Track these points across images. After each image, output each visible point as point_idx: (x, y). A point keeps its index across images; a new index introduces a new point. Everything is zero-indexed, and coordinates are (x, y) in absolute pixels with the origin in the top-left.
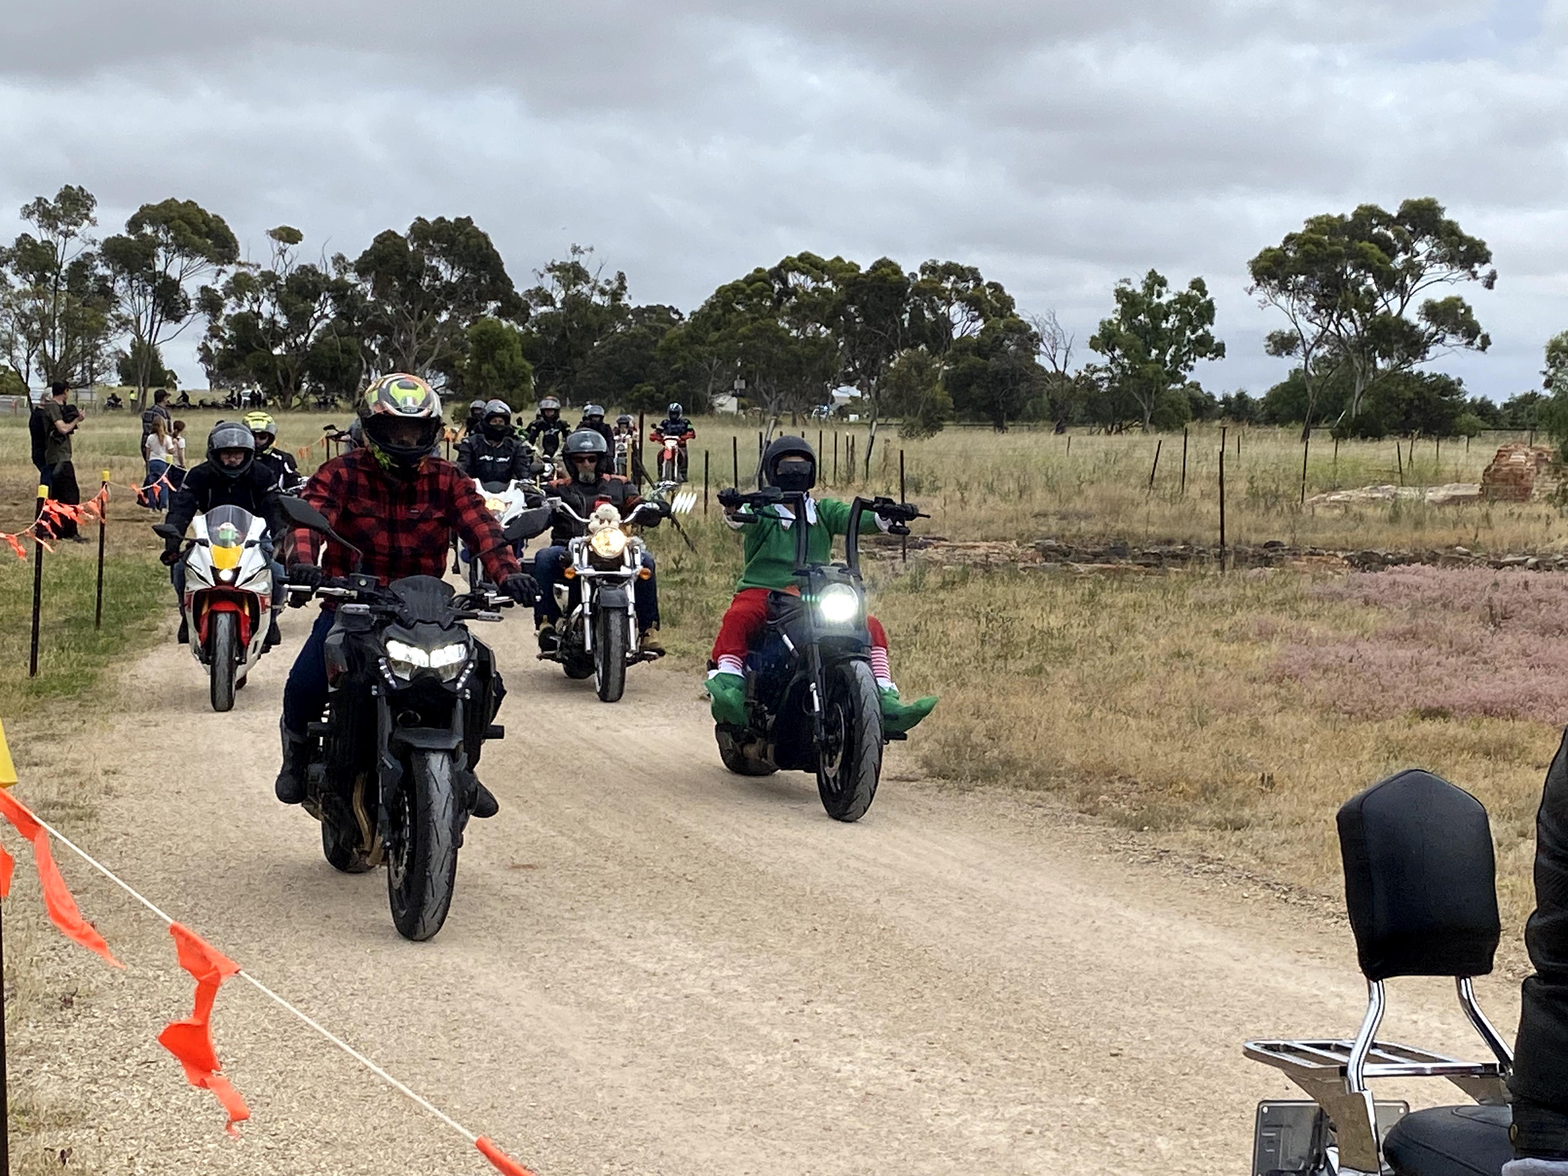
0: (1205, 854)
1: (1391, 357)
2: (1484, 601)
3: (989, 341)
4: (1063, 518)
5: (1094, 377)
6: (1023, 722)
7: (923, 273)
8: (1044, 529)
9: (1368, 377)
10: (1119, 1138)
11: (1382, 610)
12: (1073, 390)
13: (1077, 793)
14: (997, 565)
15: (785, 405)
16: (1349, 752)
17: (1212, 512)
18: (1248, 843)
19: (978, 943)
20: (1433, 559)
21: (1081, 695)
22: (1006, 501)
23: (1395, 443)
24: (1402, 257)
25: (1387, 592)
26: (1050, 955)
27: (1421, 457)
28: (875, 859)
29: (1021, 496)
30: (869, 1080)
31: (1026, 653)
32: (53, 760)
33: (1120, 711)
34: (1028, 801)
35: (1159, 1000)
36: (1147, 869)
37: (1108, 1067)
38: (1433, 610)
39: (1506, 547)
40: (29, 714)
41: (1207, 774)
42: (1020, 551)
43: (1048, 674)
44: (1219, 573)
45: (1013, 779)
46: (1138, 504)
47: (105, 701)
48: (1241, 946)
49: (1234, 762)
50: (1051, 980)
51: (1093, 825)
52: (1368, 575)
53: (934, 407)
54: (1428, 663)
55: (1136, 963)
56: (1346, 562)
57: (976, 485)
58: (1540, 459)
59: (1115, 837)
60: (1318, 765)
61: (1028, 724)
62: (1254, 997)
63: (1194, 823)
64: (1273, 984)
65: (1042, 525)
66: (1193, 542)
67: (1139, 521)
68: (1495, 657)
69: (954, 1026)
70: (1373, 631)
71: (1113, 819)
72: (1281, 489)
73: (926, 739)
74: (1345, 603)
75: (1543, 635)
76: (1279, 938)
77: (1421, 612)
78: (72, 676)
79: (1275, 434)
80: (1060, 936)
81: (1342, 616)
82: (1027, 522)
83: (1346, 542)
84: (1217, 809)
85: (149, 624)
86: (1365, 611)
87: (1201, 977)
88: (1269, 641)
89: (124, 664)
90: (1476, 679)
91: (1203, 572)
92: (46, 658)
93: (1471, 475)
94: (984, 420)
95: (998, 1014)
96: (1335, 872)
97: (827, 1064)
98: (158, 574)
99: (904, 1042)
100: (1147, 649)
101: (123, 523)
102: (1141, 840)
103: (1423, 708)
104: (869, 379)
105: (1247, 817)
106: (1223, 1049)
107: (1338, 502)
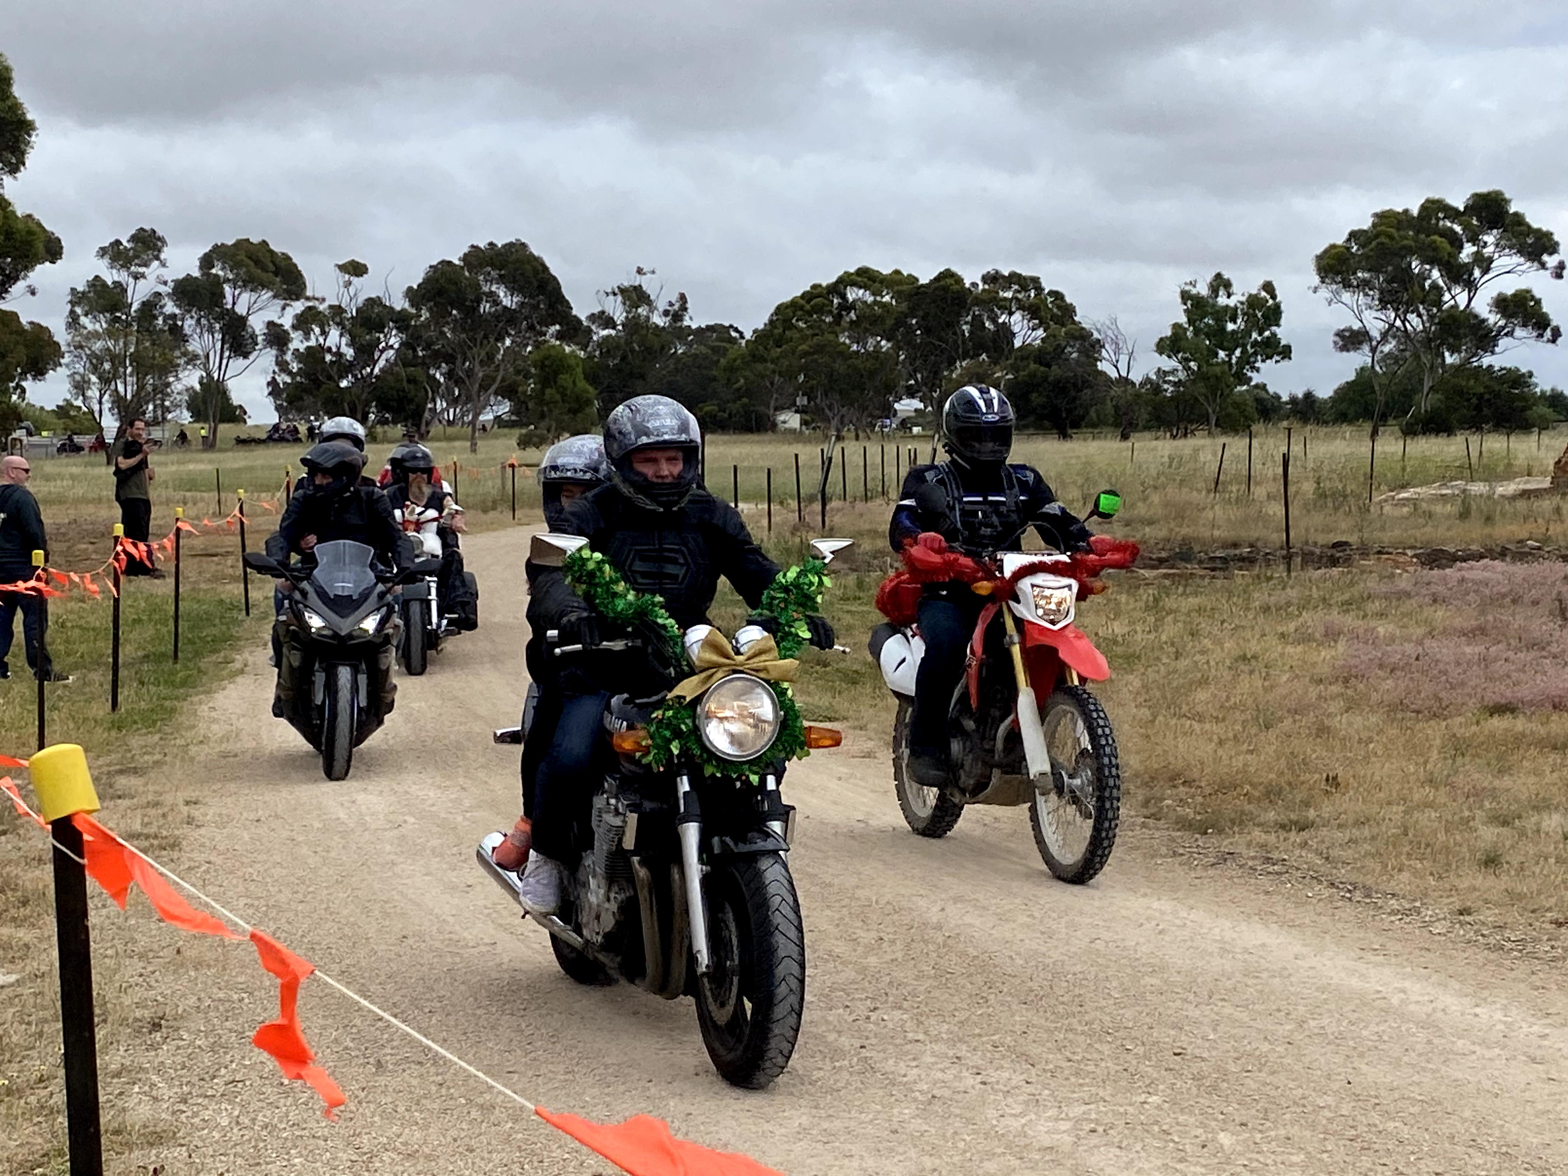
0: (1270, 855)
1: (1460, 353)
2: (1553, 596)
3: (1050, 349)
4: (1127, 525)
5: (1161, 381)
7: (985, 283)
9: (1436, 372)
10: (1183, 1134)
11: (1450, 607)
12: (1138, 395)
13: (1141, 797)
15: (847, 420)
16: (1415, 750)
17: (1276, 514)
18: (1313, 843)
19: (1043, 949)
20: (1503, 554)
21: (1145, 701)
23: (1463, 438)
24: (1469, 250)
25: (1454, 589)
26: (1113, 959)
27: (1490, 451)
30: (934, 1084)
32: (136, 791)
33: (1185, 716)
35: (1223, 1000)
36: (1212, 872)
37: (1172, 1066)
38: (1501, 606)
40: (111, 748)
41: (1272, 776)
43: (1112, 680)
44: (1285, 574)
46: (1204, 509)
47: (183, 733)
48: (1304, 945)
49: (1298, 764)
50: (1115, 984)
51: (1158, 829)
52: (1436, 572)
54: (1496, 660)
55: (1200, 964)
56: (1414, 560)
59: (1179, 841)
60: (1383, 765)
62: (1316, 994)
63: (1259, 825)
64: (1335, 981)
66: (1259, 544)
67: (1204, 525)
69: (1019, 1029)
70: (1441, 628)
71: (1177, 823)
72: (1349, 489)
74: (1413, 601)
76: (1343, 937)
77: (1490, 608)
78: (152, 710)
79: (1344, 433)
80: (1123, 940)
81: (1409, 615)
83: (1416, 541)
84: (1282, 810)
85: (225, 657)
86: (1433, 608)
87: (1265, 975)
88: (1336, 642)
89: (202, 696)
90: (1545, 673)
91: (1269, 574)
92: (126, 693)
93: (1542, 469)
94: (1048, 429)
95: (1062, 1017)
96: (1400, 870)
97: (893, 1069)
98: (233, 607)
99: (969, 1046)
100: (1213, 653)
101: (198, 558)
102: (1205, 843)
103: (1491, 704)
104: (931, 392)
105: (1311, 818)
106: (1285, 1046)
107: (1405, 499)
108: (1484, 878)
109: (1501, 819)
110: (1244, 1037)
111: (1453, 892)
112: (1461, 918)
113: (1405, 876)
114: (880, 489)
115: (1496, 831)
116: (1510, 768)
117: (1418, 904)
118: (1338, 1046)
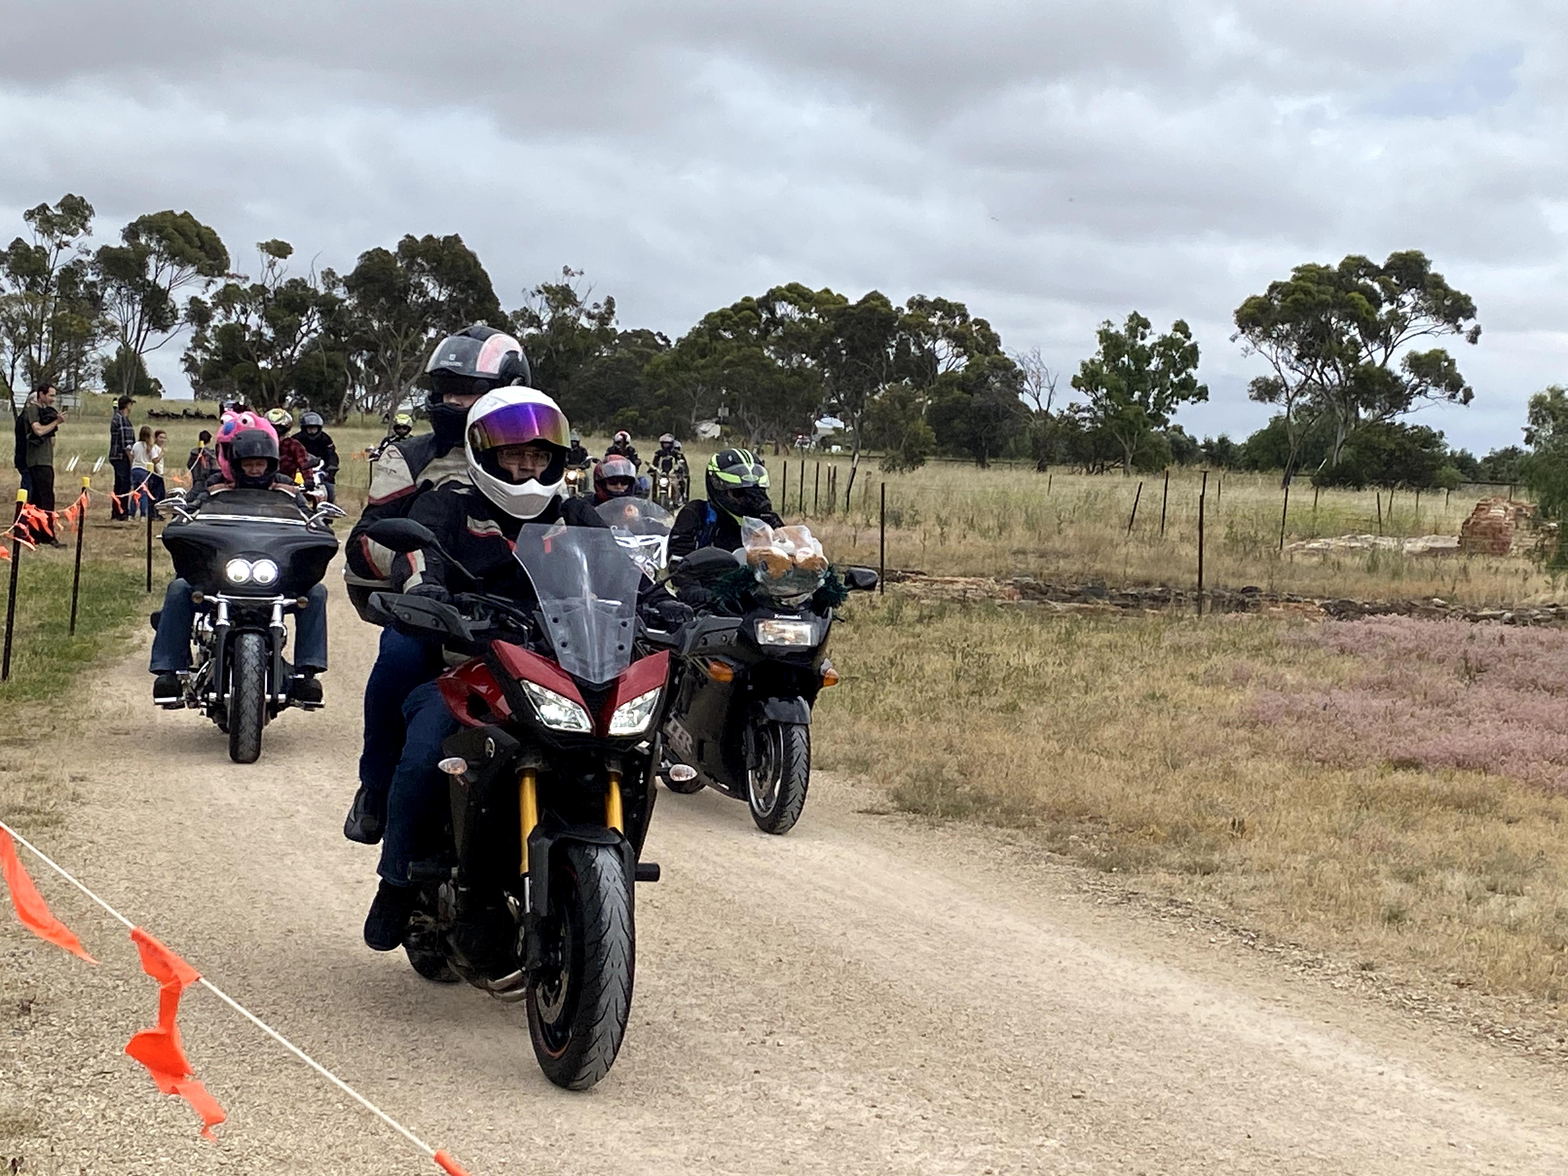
0: (1174, 897)
1: (1374, 408)
2: (1459, 654)
3: (973, 377)
4: (1042, 556)
5: (1077, 417)
6: (995, 758)
7: (910, 308)
8: (1023, 566)
9: (1350, 426)
11: (1358, 659)
12: (1055, 430)
13: (1047, 832)
14: (975, 601)
15: (768, 434)
16: (1320, 799)
17: (1190, 555)
18: (1218, 887)
19: (944, 981)
20: (1409, 609)
21: (1054, 733)
22: (986, 538)
23: (1375, 493)
24: (1386, 307)
25: (1363, 641)
26: (1015, 994)
27: (1400, 507)
28: (842, 891)
29: (1000, 533)
30: (828, 1114)
31: (1001, 689)
32: (21, 764)
33: (1093, 750)
34: (998, 838)
35: (1123, 1043)
36: (1115, 911)
37: (1070, 1109)
38: (1409, 661)
39: (1483, 602)
41: (1177, 817)
42: (997, 587)
43: (1022, 711)
44: (1196, 616)
45: (983, 815)
46: (1117, 545)
47: (75, 706)
48: (1206, 992)
49: (1205, 806)
50: (1015, 1020)
51: (1062, 864)
52: (1345, 625)
53: (917, 440)
54: (1402, 713)
55: (1101, 1005)
56: (1322, 610)
57: (956, 520)
58: (1519, 514)
59: (1084, 877)
60: (1289, 813)
61: (1000, 760)
62: (1218, 1042)
63: (1165, 866)
64: (1236, 1031)
65: (1020, 562)
66: (1171, 584)
67: (1118, 562)
68: (1468, 710)
69: (917, 1062)
70: (1348, 680)
71: (1083, 859)
72: (1260, 535)
73: (898, 773)
74: (1321, 651)
75: (1517, 689)
76: (1245, 985)
77: (1396, 663)
78: (44, 681)
79: (1256, 479)
80: (1025, 976)
81: (1317, 663)
82: (1006, 559)
83: (1324, 590)
84: (1187, 852)
85: (123, 632)
86: (1341, 659)
87: (1166, 1021)
88: (1244, 686)
89: (97, 671)
90: (1449, 731)
91: (1179, 615)
92: (18, 663)
93: (1450, 528)
94: (965, 456)
95: (961, 1051)
96: (1303, 920)
97: (787, 1097)
98: (135, 581)
99: (865, 1077)
100: (1122, 690)
101: (103, 530)
102: (1109, 881)
103: (1396, 758)
104: (852, 411)
105: (1217, 862)
106: (1185, 1095)
107: (1317, 549)
108: (1387, 934)
109: (1405, 875)
110: (1144, 1083)
111: (1356, 946)
112: (1364, 972)
113: (1308, 927)
114: (797, 505)
115: (1400, 886)
116: (1413, 824)
117: (1320, 956)
118: (1238, 1097)
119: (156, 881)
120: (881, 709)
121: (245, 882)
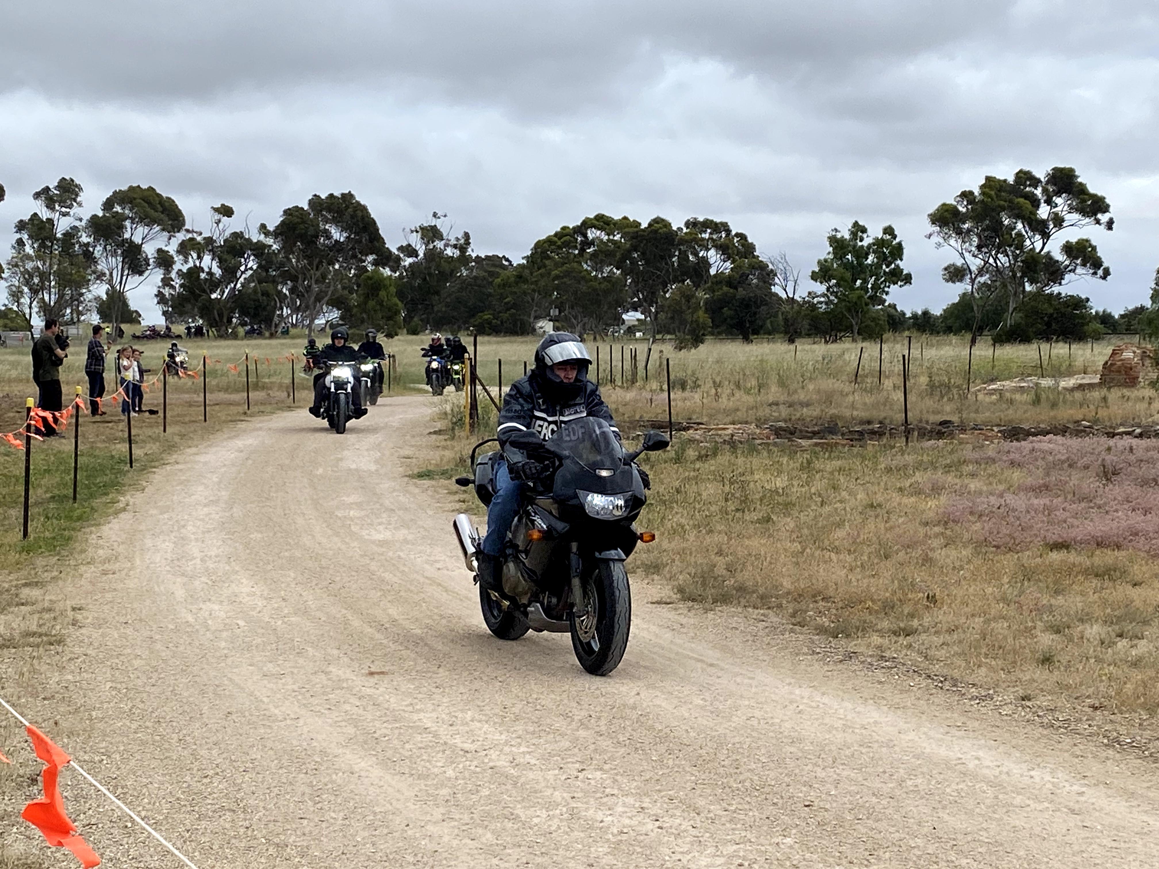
0: (884, 654)
1: (1037, 283)
2: (1099, 462)
3: (737, 276)
4: (790, 406)
5: (814, 301)
6: (753, 558)
7: (687, 227)
8: (776, 414)
9: (1019, 297)
11: (1024, 470)
12: (799, 312)
13: (791, 611)
14: (740, 442)
15: (588, 327)
16: (994, 576)
17: (898, 399)
18: (916, 645)
19: (711, 725)
20: (1063, 431)
21: (797, 537)
22: (749, 394)
23: (1037, 345)
25: (1027, 457)
26: (763, 732)
27: (1056, 355)
28: (638, 662)
29: (759, 391)
30: (624, 828)
31: (758, 507)
32: (36, 600)
33: (826, 549)
34: (754, 617)
35: (844, 764)
36: (840, 666)
37: (802, 815)
38: (1062, 469)
39: (1119, 423)
40: (21, 567)
41: (887, 595)
42: (758, 431)
43: (774, 523)
44: (904, 444)
45: (743, 600)
46: (847, 395)
47: (76, 556)
48: (906, 723)
49: (907, 586)
50: (763, 751)
51: (802, 634)
52: (1014, 443)
53: (698, 325)
54: (1056, 509)
55: (828, 737)
56: (999, 434)
57: (727, 383)
58: (1144, 355)
59: (817, 642)
60: (970, 587)
61: (757, 559)
62: (913, 760)
63: (876, 631)
64: (928, 750)
65: (774, 411)
66: (886, 422)
67: (846, 407)
68: (1106, 503)
69: (689, 786)
70: (1017, 485)
71: (816, 629)
72: (952, 381)
73: (681, 573)
74: (997, 465)
75: (1142, 486)
76: (935, 716)
77: (1053, 471)
78: (54, 538)
79: (951, 341)
80: (772, 718)
81: (993, 475)
82: (764, 410)
83: (1001, 420)
84: (894, 620)
85: (112, 499)
86: (1011, 471)
87: (876, 745)
88: (939, 494)
89: (93, 528)
90: (1091, 520)
91: (892, 444)
92: (35, 525)
93: (1094, 369)
94: (734, 335)
95: (723, 776)
96: (979, 666)
98: (120, 461)
100: (849, 502)
102: (836, 645)
103: (1052, 542)
104: (650, 306)
105: (915, 626)
106: (888, 800)
107: (994, 390)
108: (1041, 673)
109: (1055, 628)
110: (858, 793)
111: (1018, 684)
112: (1023, 702)
113: (983, 670)
114: (608, 376)
115: (1051, 637)
116: (1063, 590)
117: (991, 692)
118: (928, 799)
119: (132, 681)
120: (669, 526)
121: (197, 679)
